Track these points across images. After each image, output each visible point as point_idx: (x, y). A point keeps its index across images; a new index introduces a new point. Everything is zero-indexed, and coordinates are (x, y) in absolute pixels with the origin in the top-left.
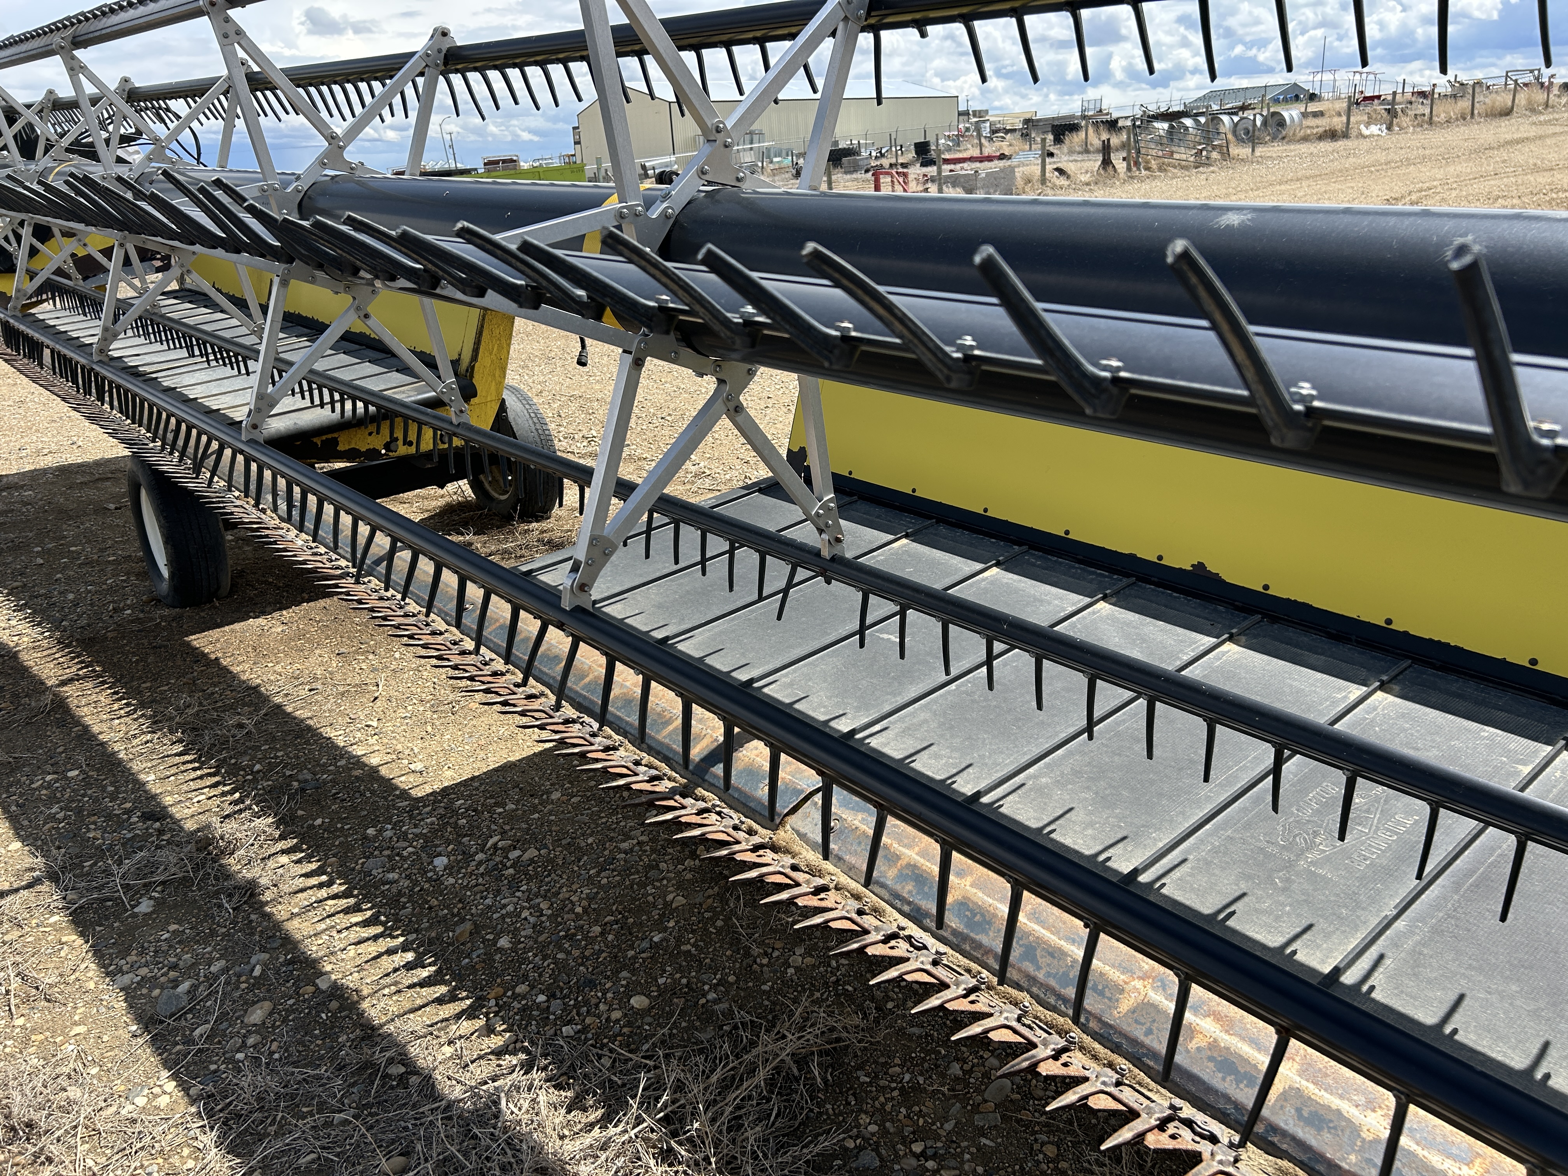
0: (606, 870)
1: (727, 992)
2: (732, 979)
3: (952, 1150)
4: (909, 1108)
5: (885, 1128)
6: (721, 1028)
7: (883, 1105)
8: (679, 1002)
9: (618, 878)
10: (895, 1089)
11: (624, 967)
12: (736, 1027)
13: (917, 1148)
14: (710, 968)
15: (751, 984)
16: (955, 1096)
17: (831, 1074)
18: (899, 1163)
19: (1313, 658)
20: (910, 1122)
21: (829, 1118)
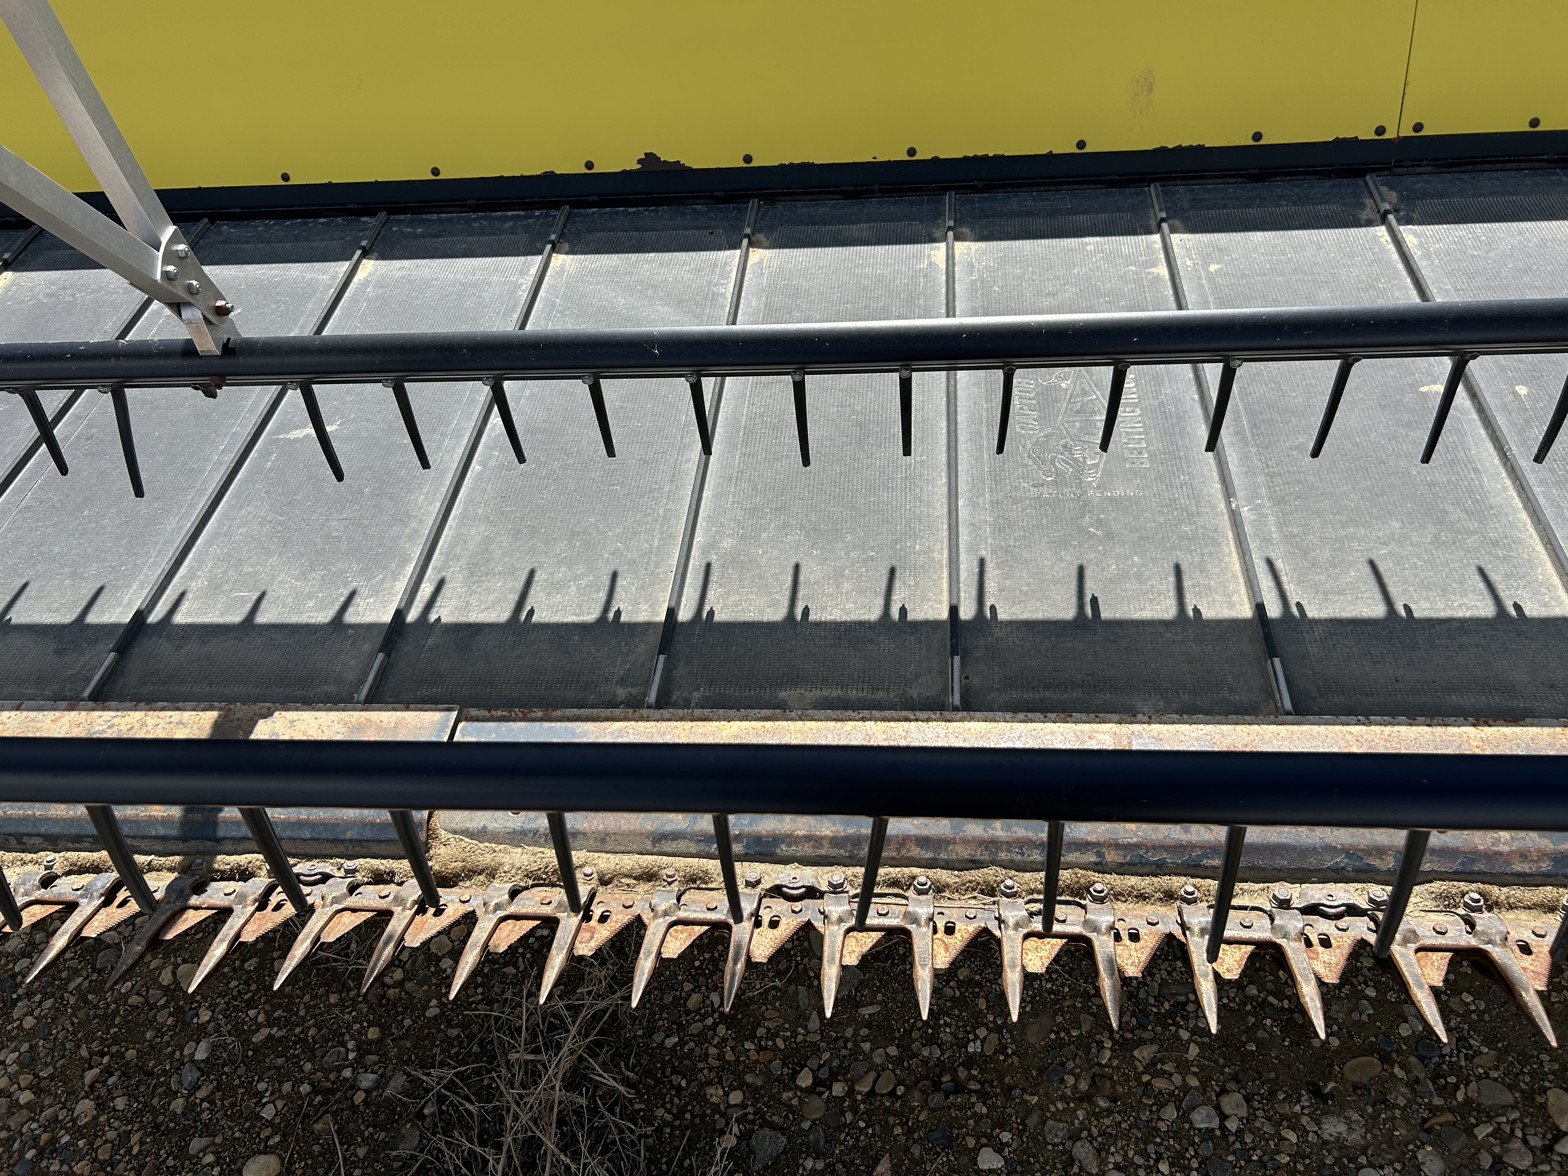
0: (14, 1003)
1: (384, 1057)
2: (373, 1033)
3: (844, 1052)
4: (752, 1037)
5: (749, 1086)
6: (421, 1116)
7: (720, 1057)
8: (325, 1125)
9: (49, 1003)
10: (715, 1025)
11: (186, 1135)
12: (441, 1099)
13: (805, 1080)
14: (327, 1040)
15: (407, 1022)
16: (790, 981)
17: (627, 1068)
18: (804, 1118)
19: (855, 230)
20: (769, 1055)
21: (673, 1128)
